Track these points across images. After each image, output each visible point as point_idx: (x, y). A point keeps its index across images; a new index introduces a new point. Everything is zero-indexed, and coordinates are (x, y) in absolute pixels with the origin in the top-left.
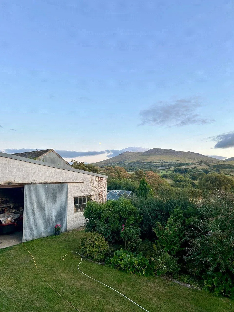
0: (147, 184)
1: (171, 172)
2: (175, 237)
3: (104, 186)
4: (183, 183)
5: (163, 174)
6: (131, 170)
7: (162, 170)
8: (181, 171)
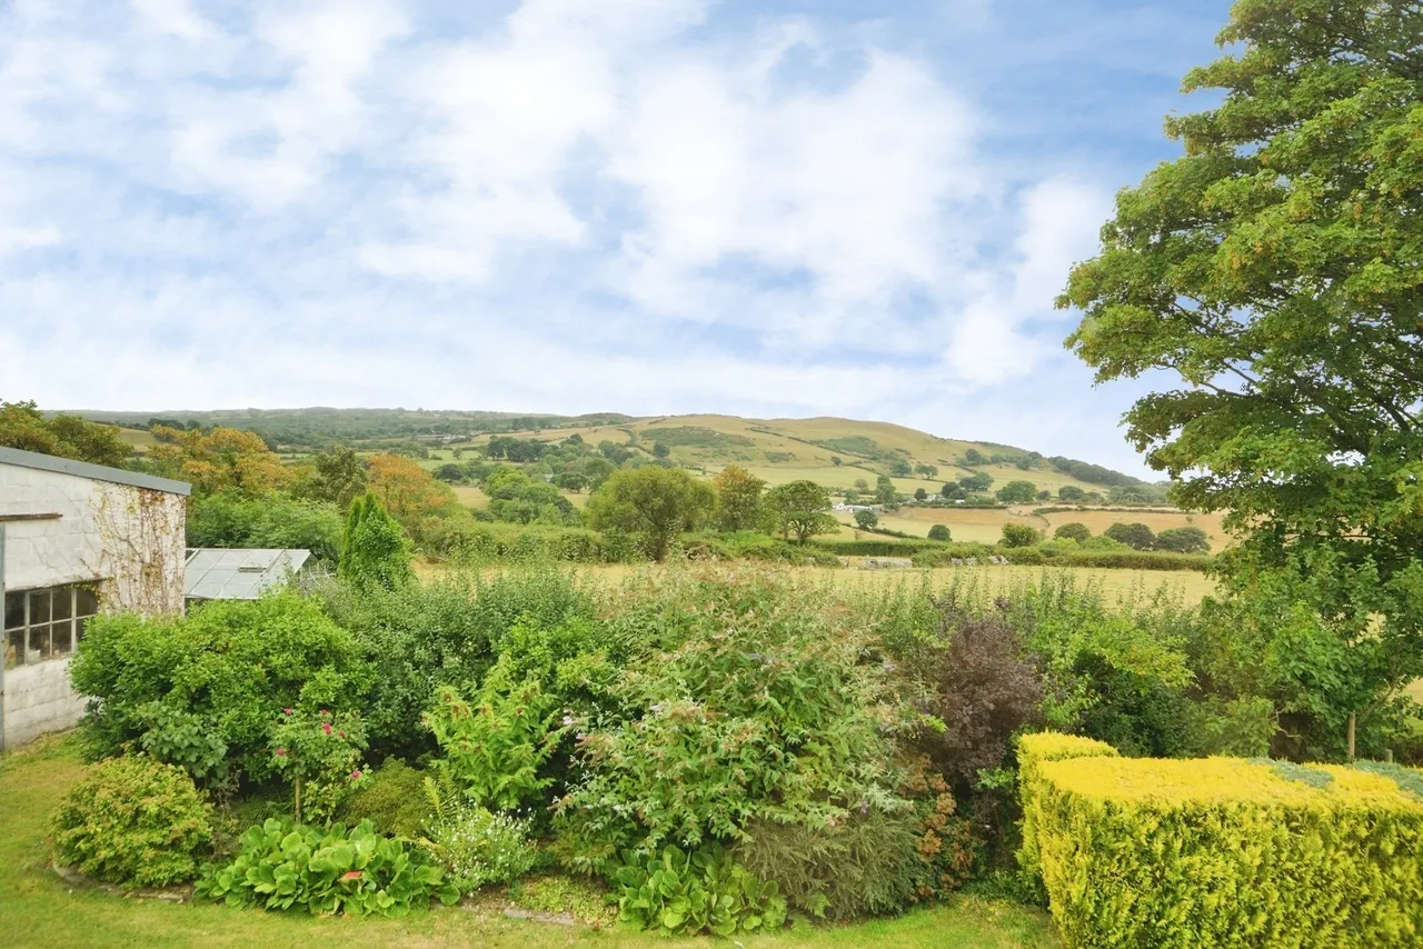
0: (383, 519)
1: (475, 455)
2: (517, 740)
3: (174, 530)
4: (524, 505)
5: (441, 463)
6: (290, 442)
7: (438, 445)
8: (520, 453)
